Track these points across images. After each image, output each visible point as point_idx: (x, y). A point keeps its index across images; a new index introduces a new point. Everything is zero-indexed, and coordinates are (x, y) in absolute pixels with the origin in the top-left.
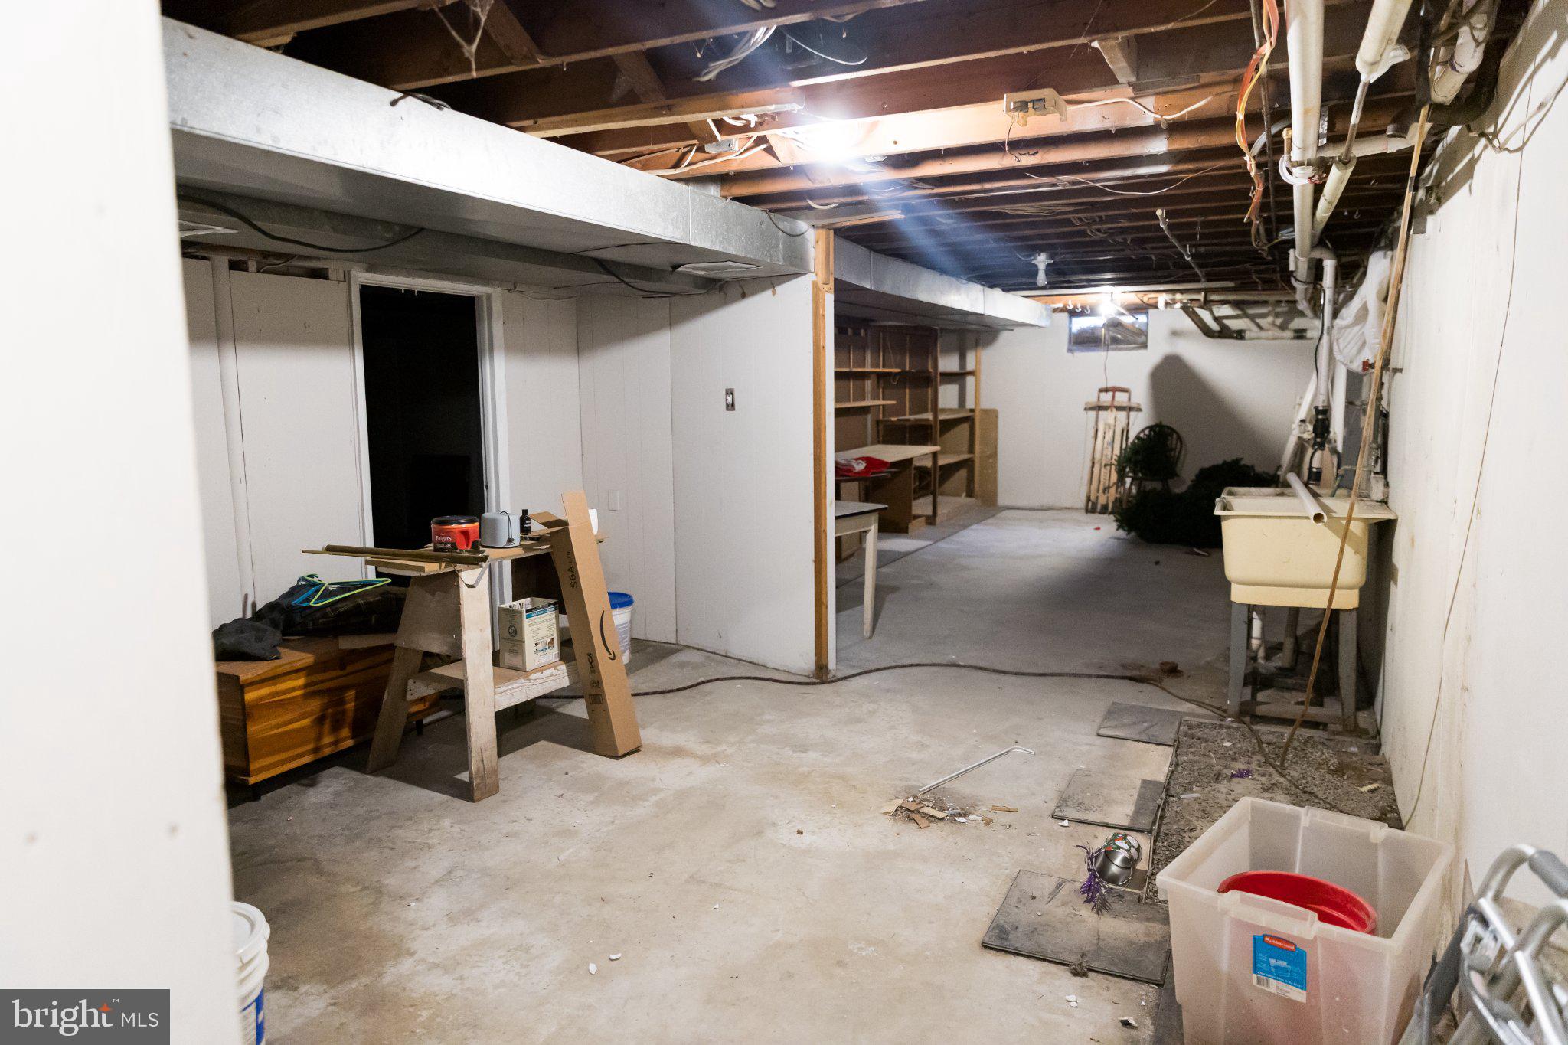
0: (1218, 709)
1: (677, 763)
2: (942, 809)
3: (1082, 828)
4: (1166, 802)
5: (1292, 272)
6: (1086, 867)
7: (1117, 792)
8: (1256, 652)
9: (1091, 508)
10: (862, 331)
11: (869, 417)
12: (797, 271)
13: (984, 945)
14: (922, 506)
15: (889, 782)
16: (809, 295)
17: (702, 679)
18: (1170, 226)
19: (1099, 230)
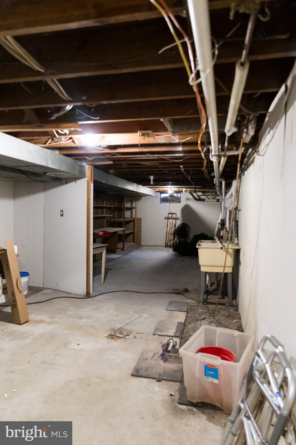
0: (198, 301)
1: (41, 325)
2: (121, 334)
3: (161, 337)
4: (184, 328)
5: (215, 184)
6: (162, 349)
7: (171, 326)
8: (208, 285)
9: (167, 246)
10: (103, 195)
11: (105, 219)
12: (82, 176)
13: (132, 375)
14: (120, 245)
15: (107, 327)
16: (86, 184)
17: (51, 298)
18: (184, 170)
19: (166, 170)
